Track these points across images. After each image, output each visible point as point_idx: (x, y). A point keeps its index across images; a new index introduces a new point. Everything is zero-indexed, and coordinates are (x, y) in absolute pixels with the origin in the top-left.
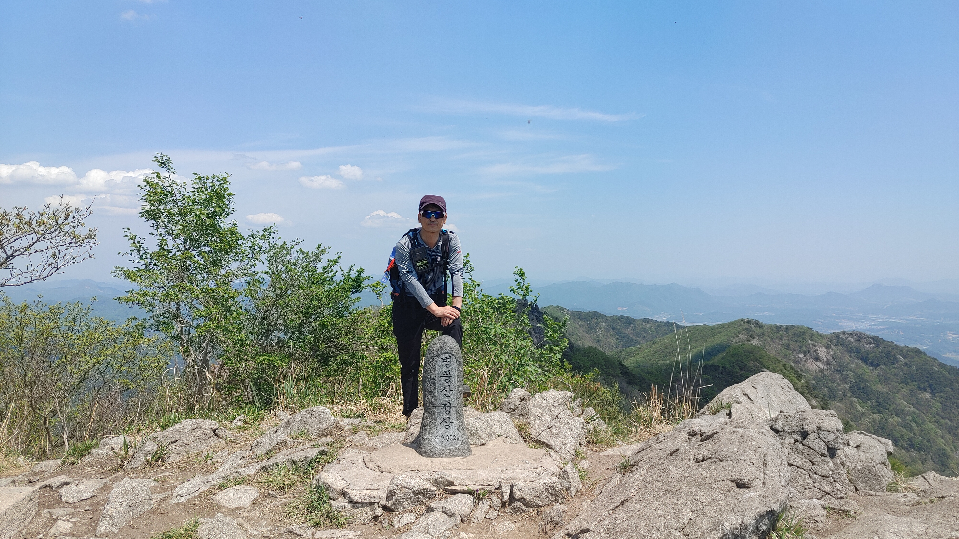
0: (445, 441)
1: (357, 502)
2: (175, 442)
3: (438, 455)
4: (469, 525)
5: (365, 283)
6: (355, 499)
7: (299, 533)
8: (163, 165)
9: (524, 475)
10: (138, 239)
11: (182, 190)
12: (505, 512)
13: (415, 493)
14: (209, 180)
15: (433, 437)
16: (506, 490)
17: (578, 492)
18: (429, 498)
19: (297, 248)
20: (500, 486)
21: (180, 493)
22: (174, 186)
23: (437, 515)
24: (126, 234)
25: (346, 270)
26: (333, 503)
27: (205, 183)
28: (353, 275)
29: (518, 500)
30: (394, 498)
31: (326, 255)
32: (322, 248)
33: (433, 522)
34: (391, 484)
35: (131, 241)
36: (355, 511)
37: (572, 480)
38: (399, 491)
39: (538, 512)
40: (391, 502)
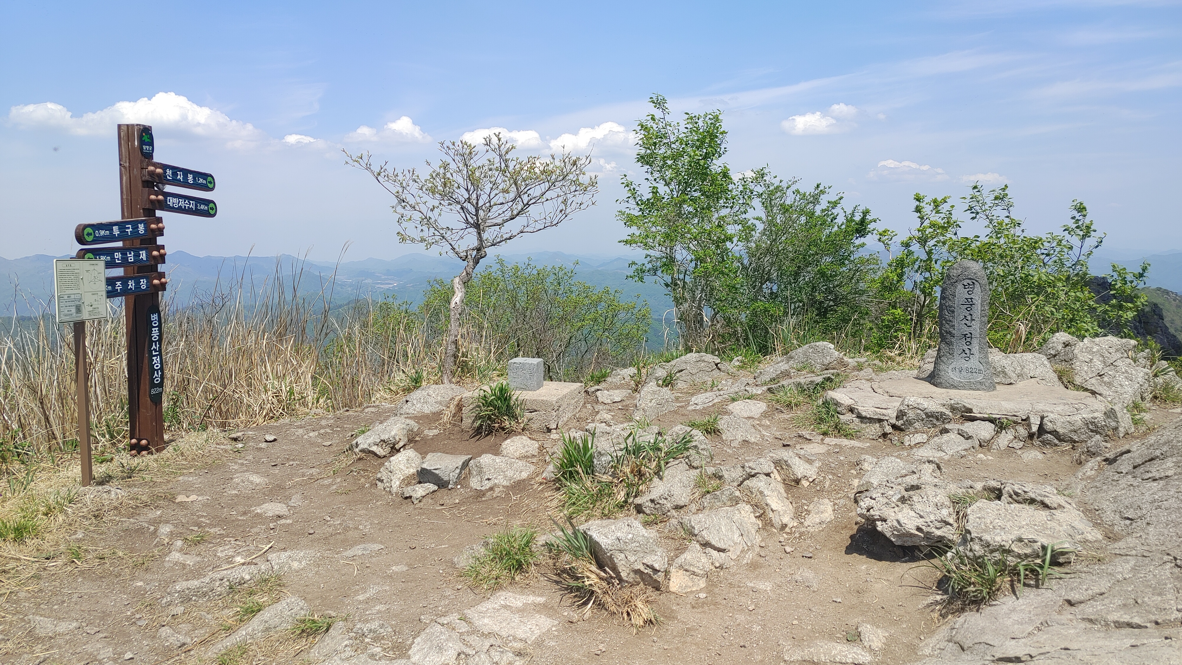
0: (964, 373)
1: (866, 418)
2: (682, 371)
3: (955, 387)
4: (989, 450)
5: (871, 226)
6: (864, 414)
7: (808, 437)
8: (658, 106)
9: (1058, 409)
10: (634, 186)
11: (676, 131)
12: (1033, 444)
13: (928, 415)
14: (701, 119)
15: (950, 368)
16: (1035, 422)
17: (1128, 434)
18: (943, 422)
19: (794, 188)
20: (1028, 418)
21: (696, 402)
22: (668, 127)
23: (952, 436)
24: (623, 181)
25: (849, 211)
26: (841, 417)
27: (696, 123)
28: (858, 218)
29: (1050, 433)
30: (905, 418)
31: (826, 195)
32: (821, 188)
33: (947, 442)
34: (902, 404)
35: (627, 189)
36: (864, 426)
37: (1120, 420)
38: (910, 411)
39: (1074, 446)
40: (901, 422)
